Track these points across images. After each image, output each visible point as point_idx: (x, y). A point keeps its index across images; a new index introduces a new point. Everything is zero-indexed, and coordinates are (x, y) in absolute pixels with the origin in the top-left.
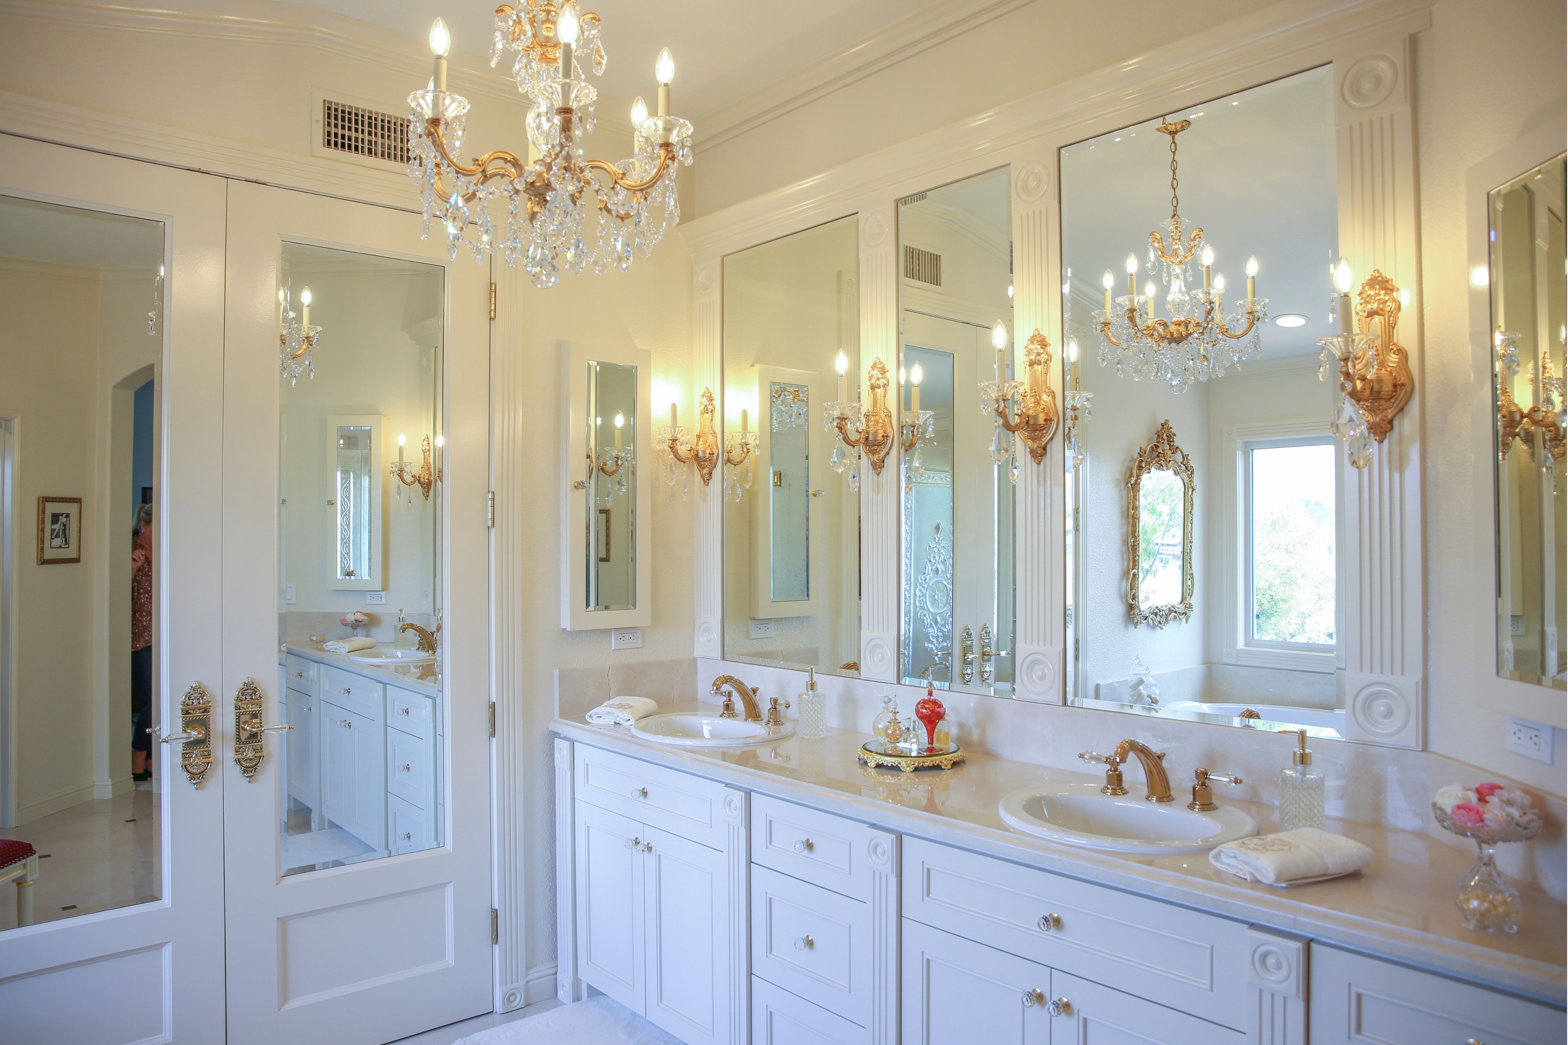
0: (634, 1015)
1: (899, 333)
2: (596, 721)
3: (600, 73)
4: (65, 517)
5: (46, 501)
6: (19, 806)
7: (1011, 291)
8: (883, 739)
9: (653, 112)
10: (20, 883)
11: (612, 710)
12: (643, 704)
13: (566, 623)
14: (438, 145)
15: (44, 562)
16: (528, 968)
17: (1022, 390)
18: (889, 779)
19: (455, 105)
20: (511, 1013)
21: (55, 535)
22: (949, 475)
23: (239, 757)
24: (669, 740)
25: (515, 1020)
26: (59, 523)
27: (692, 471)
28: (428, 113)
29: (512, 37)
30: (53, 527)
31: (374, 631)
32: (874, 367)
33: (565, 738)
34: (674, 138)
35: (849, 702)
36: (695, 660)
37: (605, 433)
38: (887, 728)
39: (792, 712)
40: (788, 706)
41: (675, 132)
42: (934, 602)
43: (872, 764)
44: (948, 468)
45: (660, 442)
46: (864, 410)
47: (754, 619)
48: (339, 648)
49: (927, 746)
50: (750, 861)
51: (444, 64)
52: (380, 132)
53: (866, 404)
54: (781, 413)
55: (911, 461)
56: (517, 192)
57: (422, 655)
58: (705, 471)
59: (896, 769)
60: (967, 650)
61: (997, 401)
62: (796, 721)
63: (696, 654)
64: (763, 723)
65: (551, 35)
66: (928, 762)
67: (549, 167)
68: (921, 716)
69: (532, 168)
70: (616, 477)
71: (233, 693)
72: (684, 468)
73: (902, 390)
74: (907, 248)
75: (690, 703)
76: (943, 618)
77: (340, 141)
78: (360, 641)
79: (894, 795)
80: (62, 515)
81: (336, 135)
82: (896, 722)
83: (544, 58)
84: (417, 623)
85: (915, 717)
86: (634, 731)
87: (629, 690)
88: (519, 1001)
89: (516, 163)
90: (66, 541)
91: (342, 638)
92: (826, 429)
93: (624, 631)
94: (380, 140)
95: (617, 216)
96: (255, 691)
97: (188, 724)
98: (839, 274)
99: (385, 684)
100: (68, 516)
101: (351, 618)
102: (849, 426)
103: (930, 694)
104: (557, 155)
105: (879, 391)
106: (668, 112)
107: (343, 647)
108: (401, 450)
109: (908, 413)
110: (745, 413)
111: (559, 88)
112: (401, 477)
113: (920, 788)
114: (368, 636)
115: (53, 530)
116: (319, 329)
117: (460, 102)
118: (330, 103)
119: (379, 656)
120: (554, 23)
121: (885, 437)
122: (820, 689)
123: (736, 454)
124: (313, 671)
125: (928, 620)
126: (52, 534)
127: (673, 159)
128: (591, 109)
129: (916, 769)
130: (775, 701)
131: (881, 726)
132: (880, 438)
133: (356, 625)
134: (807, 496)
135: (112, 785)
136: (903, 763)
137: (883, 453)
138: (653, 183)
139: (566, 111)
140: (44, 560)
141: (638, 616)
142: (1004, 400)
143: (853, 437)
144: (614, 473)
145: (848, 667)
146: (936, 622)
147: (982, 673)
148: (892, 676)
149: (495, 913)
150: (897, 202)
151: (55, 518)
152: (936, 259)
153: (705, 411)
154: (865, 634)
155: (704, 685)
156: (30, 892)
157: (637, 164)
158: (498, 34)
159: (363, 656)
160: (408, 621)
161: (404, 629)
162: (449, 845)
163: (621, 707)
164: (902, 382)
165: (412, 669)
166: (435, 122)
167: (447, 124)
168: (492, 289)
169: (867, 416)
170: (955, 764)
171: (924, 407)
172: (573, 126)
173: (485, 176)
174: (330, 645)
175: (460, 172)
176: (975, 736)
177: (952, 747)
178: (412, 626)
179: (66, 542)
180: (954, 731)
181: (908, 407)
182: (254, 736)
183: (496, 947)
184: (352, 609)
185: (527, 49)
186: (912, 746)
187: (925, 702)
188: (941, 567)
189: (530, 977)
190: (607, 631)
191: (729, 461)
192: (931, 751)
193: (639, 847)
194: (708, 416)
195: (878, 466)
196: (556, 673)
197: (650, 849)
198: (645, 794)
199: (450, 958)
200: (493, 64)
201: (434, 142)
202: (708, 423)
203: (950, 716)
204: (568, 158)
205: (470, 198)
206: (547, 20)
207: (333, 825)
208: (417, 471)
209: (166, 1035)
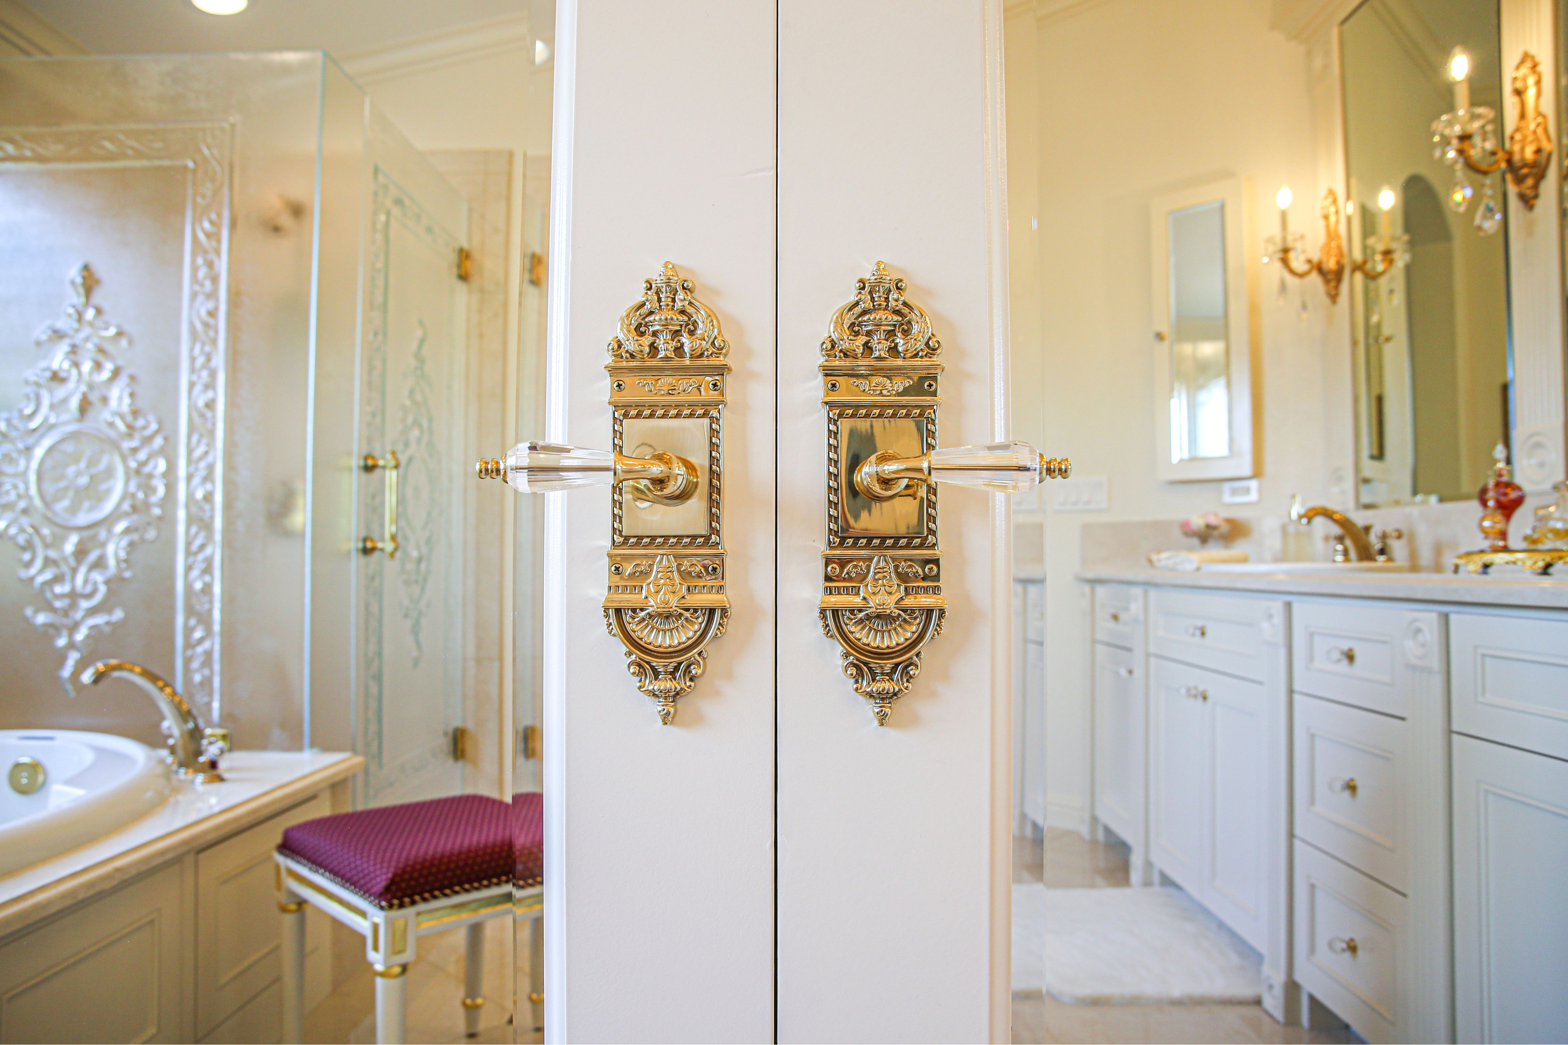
71: (815, 319)
96: (906, 317)
108: (1284, 216)
112: (1285, 261)
208: (1315, 253)
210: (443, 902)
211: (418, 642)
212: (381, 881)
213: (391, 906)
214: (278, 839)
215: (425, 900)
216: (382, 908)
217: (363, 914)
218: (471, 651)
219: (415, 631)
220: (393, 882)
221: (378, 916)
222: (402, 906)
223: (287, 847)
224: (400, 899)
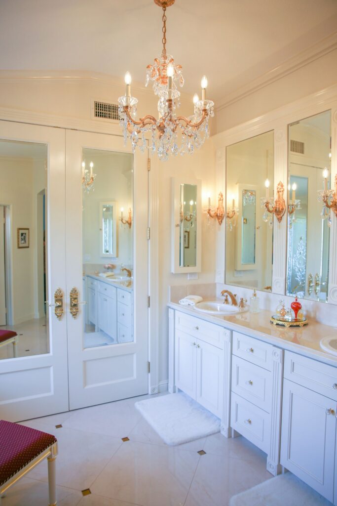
0: (193, 400)
1: (288, 171)
2: (182, 303)
3: (182, 86)
5: (20, 229)
7: (330, 155)
8: (279, 315)
9: (200, 99)
10: (14, 343)
11: (188, 300)
12: (198, 298)
13: (173, 271)
14: (128, 115)
15: (19, 248)
16: (159, 381)
17: (333, 193)
18: (281, 329)
19: (133, 101)
20: (154, 395)
21: (22, 240)
22: (306, 219)
23: (71, 311)
24: (206, 311)
25: (155, 397)
27: (215, 220)
28: (125, 104)
29: (152, 76)
30: (22, 237)
31: (114, 270)
32: (279, 184)
33: (172, 309)
34: (207, 107)
35: (268, 300)
36: (215, 284)
37: (187, 207)
38: (280, 311)
39: (248, 303)
40: (246, 301)
41: (208, 105)
42: (299, 264)
43: (275, 323)
44: (305, 217)
45: (205, 211)
46: (275, 200)
47: (235, 270)
48: (103, 275)
49: (294, 318)
50: (232, 354)
51: (130, 87)
52: (112, 110)
53: (276, 197)
54: (246, 199)
55: (291, 218)
56: (154, 129)
57: (128, 278)
58: (220, 220)
59: (283, 326)
60: (310, 282)
61: (324, 197)
62: (249, 306)
63: (216, 282)
64: (238, 306)
65: (165, 74)
66: (295, 324)
67: (164, 120)
68: (293, 308)
69: (159, 121)
70: (190, 222)
71: (69, 291)
72: (213, 219)
73: (289, 192)
74: (291, 141)
75: (213, 298)
76: (302, 269)
77: (100, 114)
78: (110, 273)
79: (282, 335)
81: (98, 113)
82: (283, 309)
83: (163, 82)
84: (128, 269)
85: (290, 308)
86: (195, 308)
87: (193, 293)
88: (156, 391)
89: (154, 119)
91: (104, 272)
92: (261, 207)
93: (192, 274)
94: (112, 113)
95: (189, 136)
96: (76, 291)
97: (56, 301)
98: (267, 151)
99: (117, 288)
100: (25, 234)
101: (107, 266)
102: (270, 206)
103: (296, 300)
104: (167, 116)
105: (281, 193)
106: (206, 99)
107: (105, 275)
108: (122, 213)
109: (291, 201)
110: (234, 201)
111: (167, 93)
112: (122, 221)
113: (292, 333)
114: (112, 272)
116: (96, 175)
117: (135, 100)
118: (96, 102)
119: (115, 278)
120: (166, 70)
121: (283, 209)
122: (258, 296)
123: (230, 215)
124: (96, 282)
125: (297, 270)
127: (207, 115)
128: (179, 99)
129: (291, 326)
130: (242, 299)
131: (278, 310)
132: (281, 210)
133: (108, 268)
134: (255, 229)
136: (286, 324)
137: (281, 215)
138: (200, 123)
139: (170, 101)
141: (197, 269)
142: (327, 197)
143: (271, 209)
144: (190, 220)
145: (267, 288)
146: (299, 270)
147: (316, 290)
148: (283, 293)
149: (149, 364)
150: (288, 125)
151: (22, 235)
152: (302, 144)
153: (220, 200)
154: (274, 278)
155: (218, 292)
156: (16, 346)
157: (195, 118)
158: (148, 75)
159: (110, 278)
160: (125, 268)
161: (123, 270)
162: (135, 341)
163: (191, 299)
164: (289, 189)
165: (126, 283)
166: (127, 107)
167: (131, 107)
168: (149, 161)
169: (276, 202)
170: (305, 325)
171: (297, 198)
172: (172, 106)
173: (144, 124)
174: (100, 275)
175: (135, 123)
176: (312, 315)
177: (304, 319)
178: (125, 269)
179: (25, 242)
180: (305, 313)
181: (291, 198)
182: (75, 305)
183: (149, 374)
184: (107, 263)
185: (158, 80)
186: (290, 317)
187: (294, 303)
188: (302, 252)
189: (160, 384)
190: (186, 274)
191: (228, 217)
192: (296, 320)
193: (195, 346)
194: (221, 202)
195: (280, 220)
196: (170, 287)
197: (199, 347)
198: (197, 328)
199: (135, 376)
200: (146, 86)
201: (127, 114)
202: (221, 204)
203: (303, 307)
204: (171, 116)
205: (139, 132)
206: (164, 69)
207: (101, 331)
208: (127, 220)
209: (52, 393)
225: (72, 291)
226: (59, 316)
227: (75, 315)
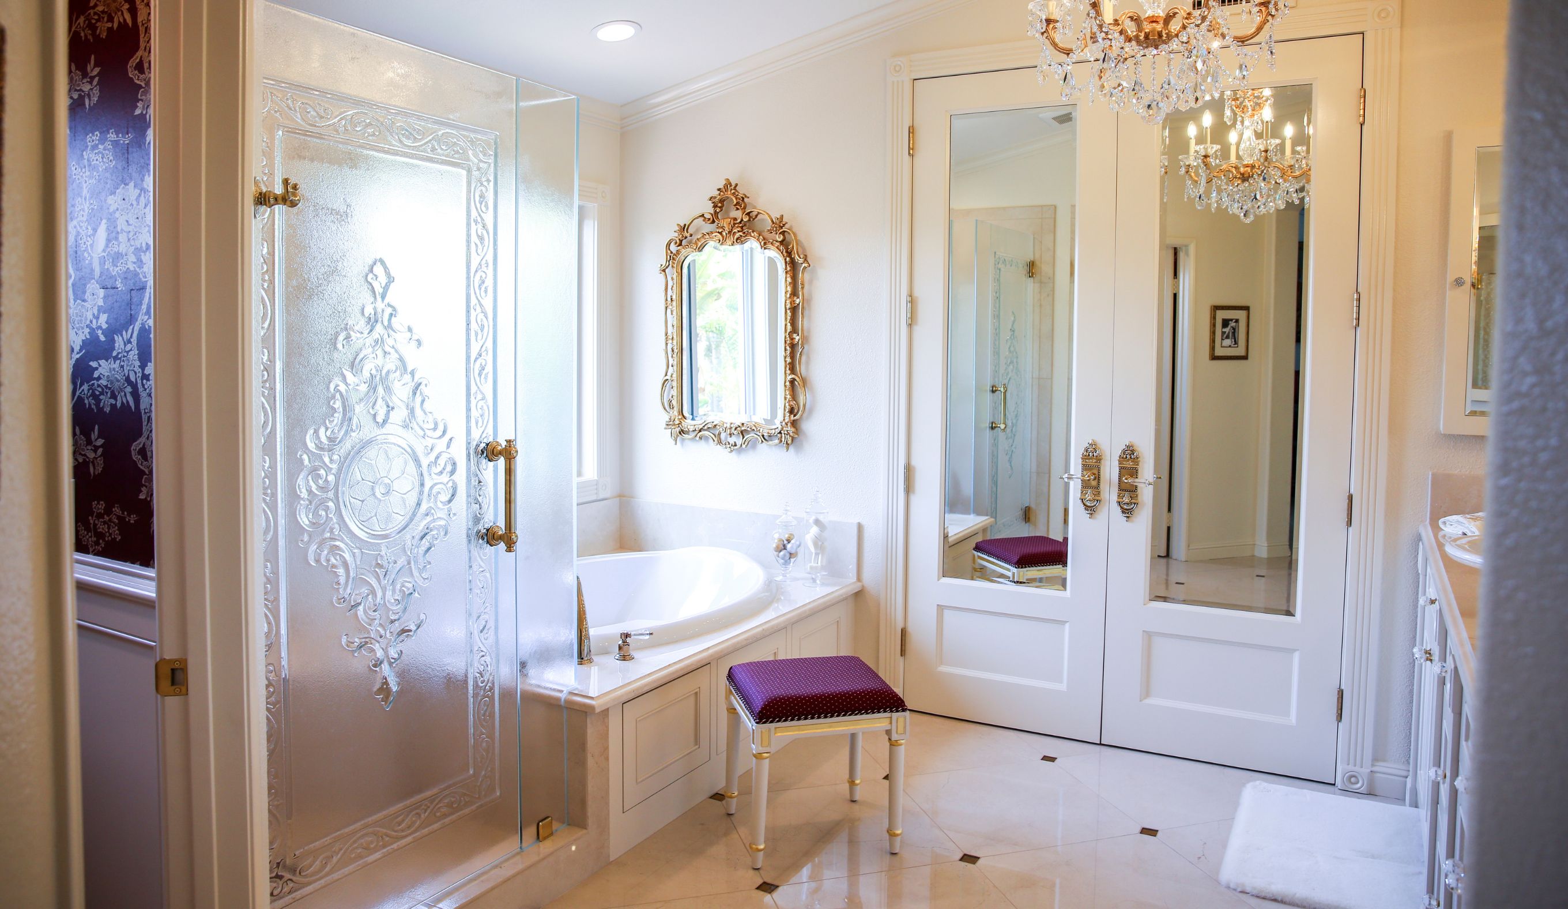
4: (1235, 322)
5: (1217, 309)
6: (1189, 546)
15: (1214, 358)
20: (1351, 792)
21: (1225, 336)
23: (1119, 500)
26: (1229, 327)
30: (1224, 330)
80: (1232, 320)
88: (1361, 786)
90: (1235, 341)
96: (1133, 451)
100: (1237, 321)
115: (1223, 333)
126: (1222, 336)
135: (1268, 546)
140: (1215, 356)
149: (1341, 695)
151: (1225, 323)
162: (1298, 617)
168: (1362, 94)
179: (1236, 343)
182: (1131, 487)
183: (1341, 725)
189: (1375, 769)
196: (1430, 473)
199: (1292, 719)
209: (1063, 687)
210: (1035, 568)
211: (1011, 466)
212: (1016, 560)
213: (1019, 567)
214: (974, 546)
215: (1029, 567)
216: (1016, 568)
217: (1009, 570)
218: (1034, 469)
219: (1010, 461)
220: (1019, 560)
221: (1015, 570)
222: (1022, 568)
223: (978, 548)
224: (1022, 565)
225: (1124, 451)
226: (1091, 509)
227: (1128, 512)
